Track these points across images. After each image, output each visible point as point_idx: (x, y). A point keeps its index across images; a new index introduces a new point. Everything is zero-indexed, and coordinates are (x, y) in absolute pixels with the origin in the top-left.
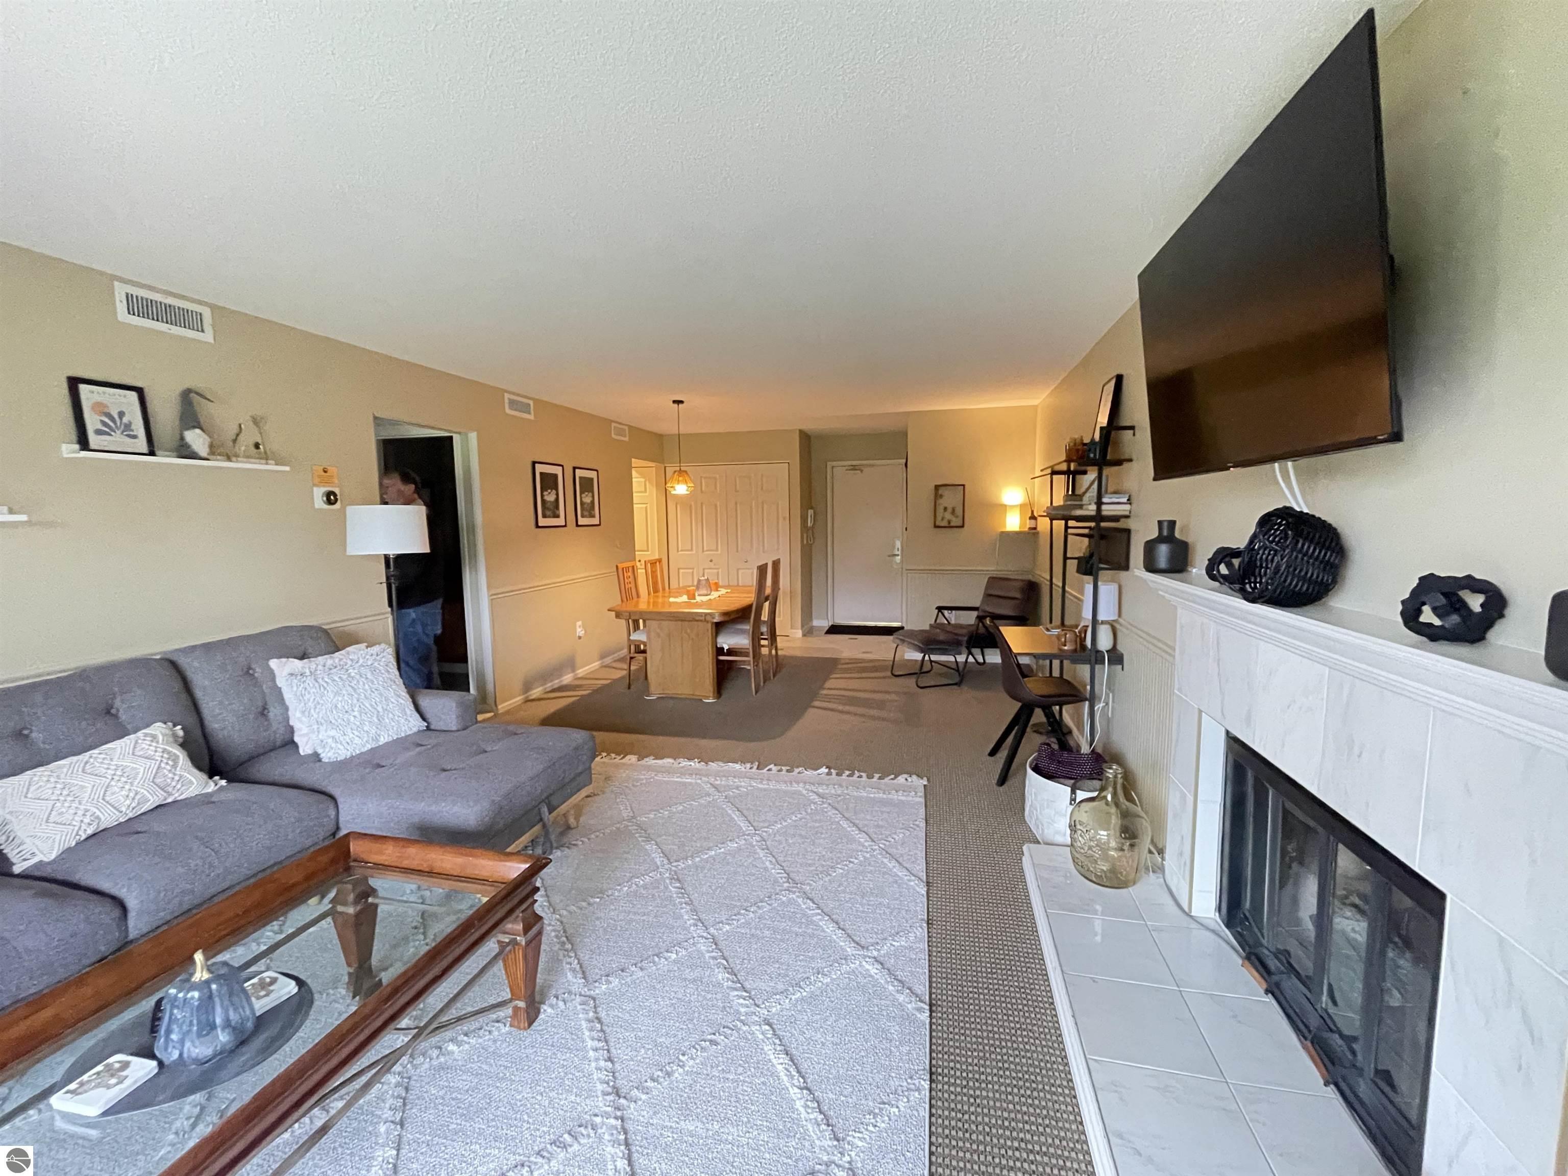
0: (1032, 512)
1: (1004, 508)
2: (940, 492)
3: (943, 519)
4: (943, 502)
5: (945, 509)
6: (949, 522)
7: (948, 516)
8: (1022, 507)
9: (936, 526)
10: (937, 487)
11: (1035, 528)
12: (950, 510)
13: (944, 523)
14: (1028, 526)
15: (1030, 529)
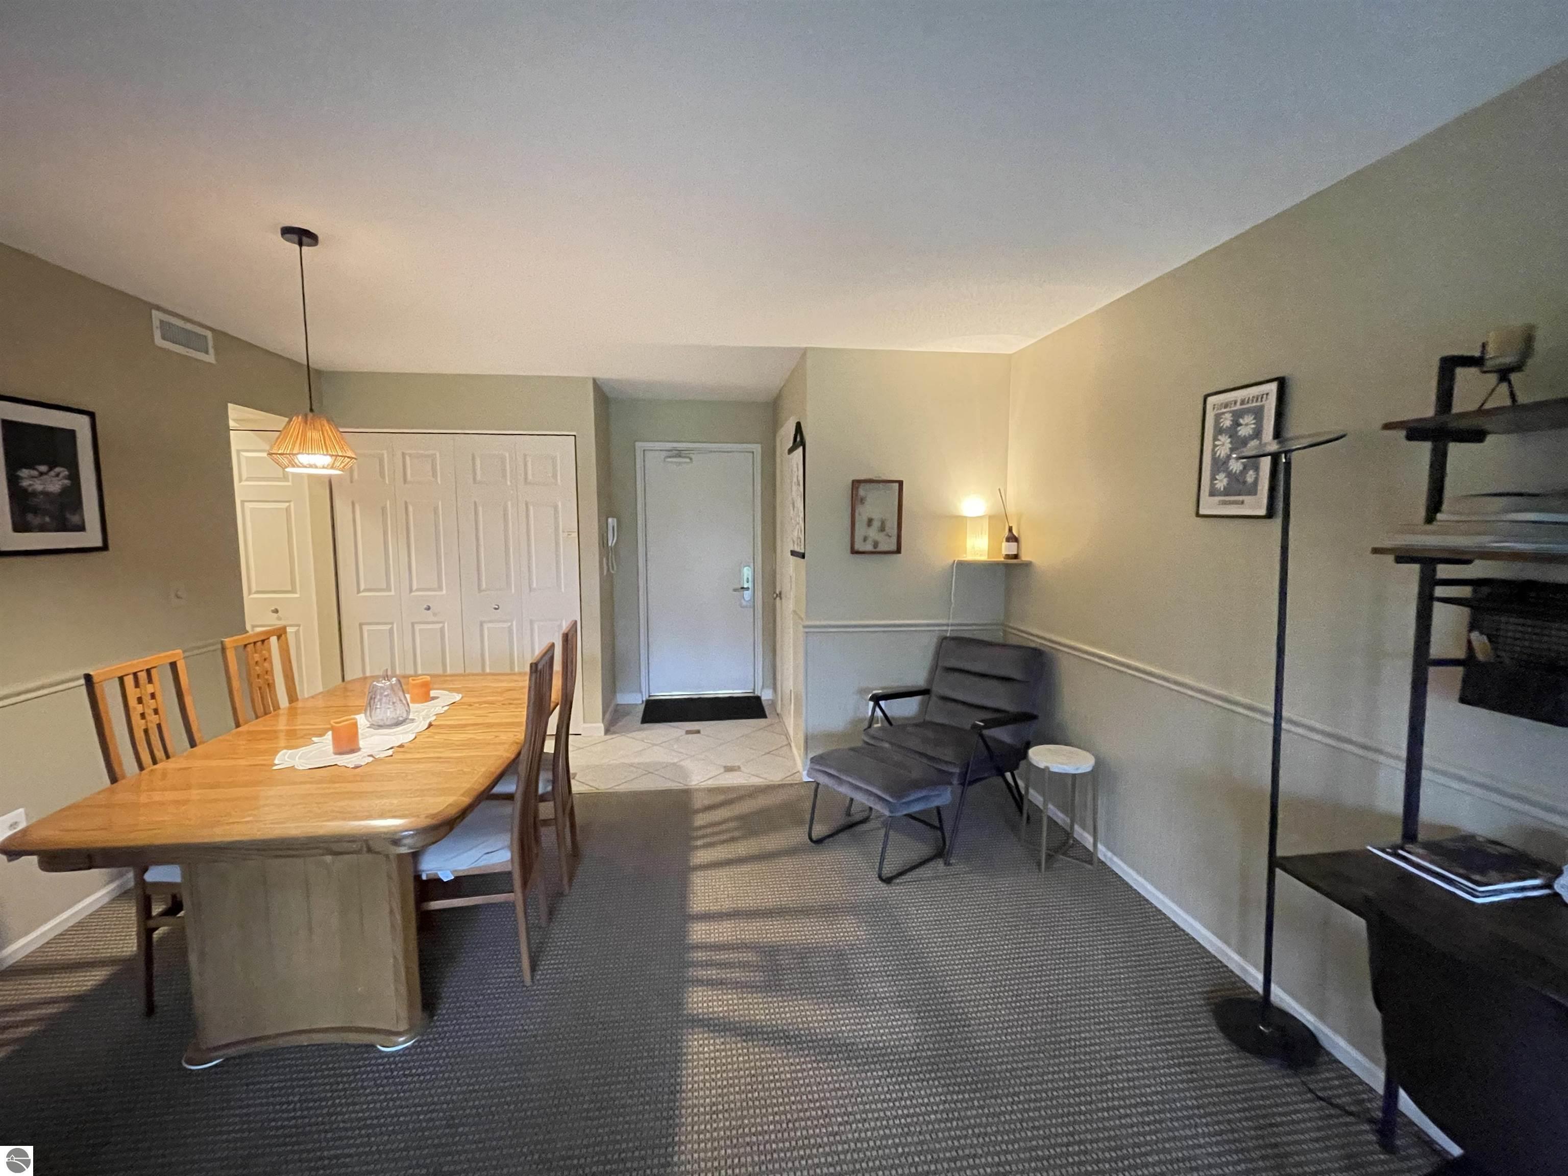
0: (1010, 529)
1: (959, 521)
2: (862, 492)
3: (865, 539)
4: (865, 512)
5: (870, 522)
6: (876, 544)
7: (873, 533)
8: (992, 518)
9: (854, 552)
10: (856, 484)
11: (1016, 557)
12: (876, 524)
13: (869, 547)
14: (1004, 552)
15: (1008, 557)
